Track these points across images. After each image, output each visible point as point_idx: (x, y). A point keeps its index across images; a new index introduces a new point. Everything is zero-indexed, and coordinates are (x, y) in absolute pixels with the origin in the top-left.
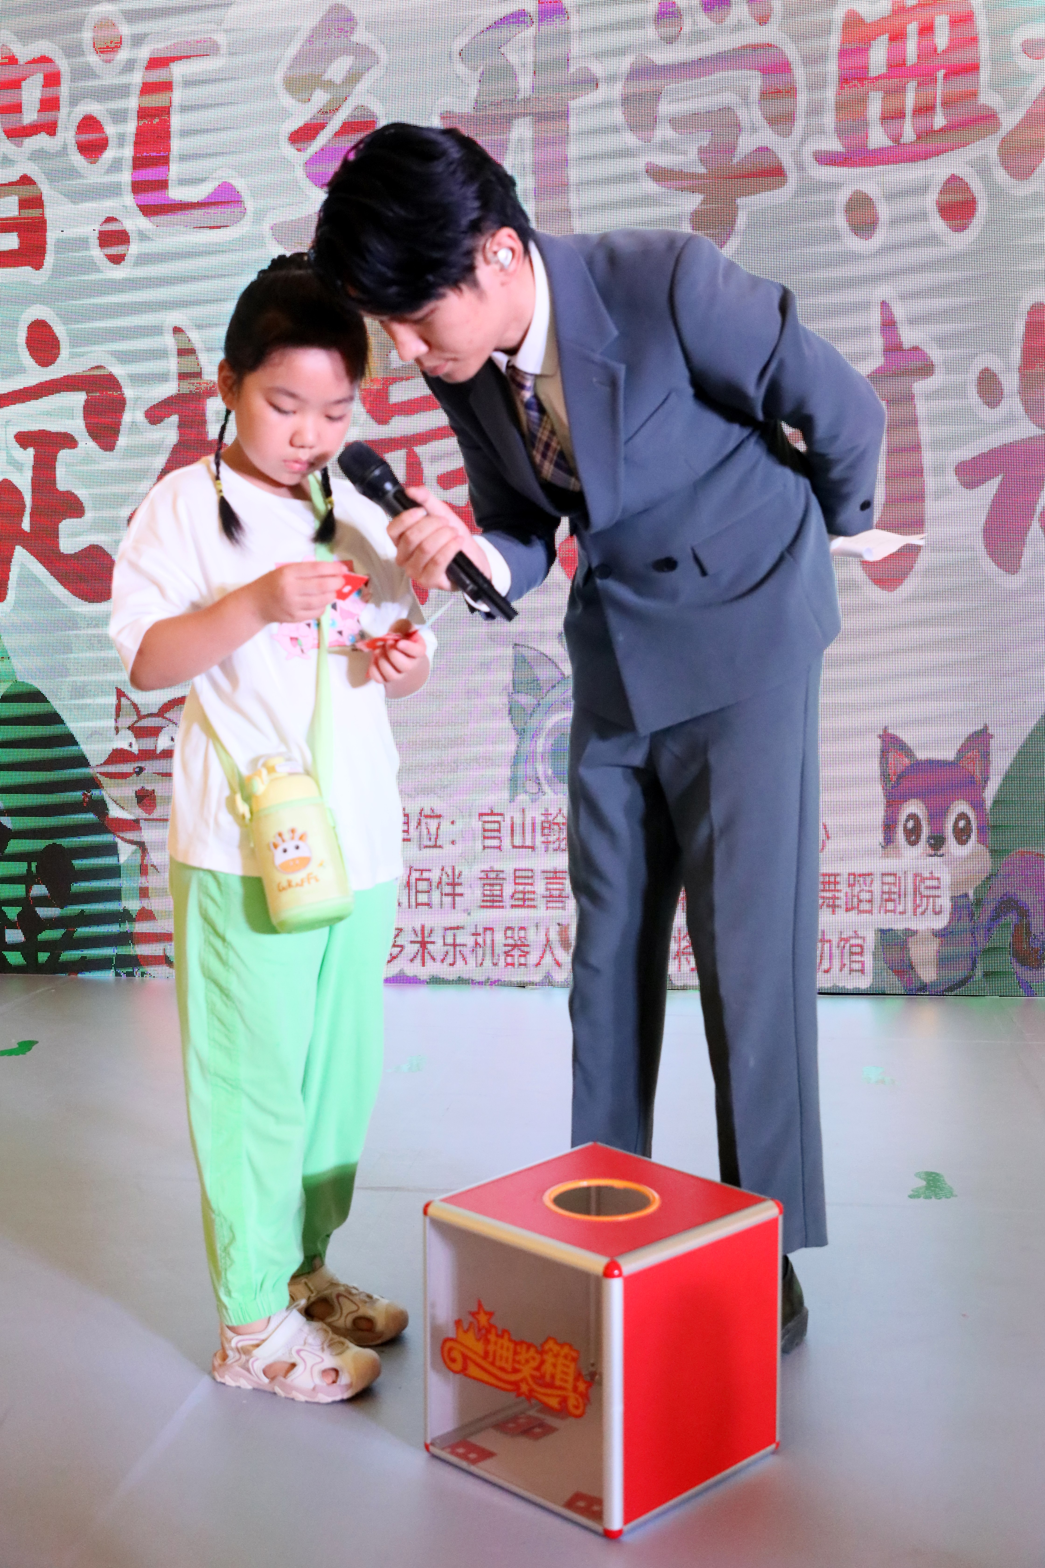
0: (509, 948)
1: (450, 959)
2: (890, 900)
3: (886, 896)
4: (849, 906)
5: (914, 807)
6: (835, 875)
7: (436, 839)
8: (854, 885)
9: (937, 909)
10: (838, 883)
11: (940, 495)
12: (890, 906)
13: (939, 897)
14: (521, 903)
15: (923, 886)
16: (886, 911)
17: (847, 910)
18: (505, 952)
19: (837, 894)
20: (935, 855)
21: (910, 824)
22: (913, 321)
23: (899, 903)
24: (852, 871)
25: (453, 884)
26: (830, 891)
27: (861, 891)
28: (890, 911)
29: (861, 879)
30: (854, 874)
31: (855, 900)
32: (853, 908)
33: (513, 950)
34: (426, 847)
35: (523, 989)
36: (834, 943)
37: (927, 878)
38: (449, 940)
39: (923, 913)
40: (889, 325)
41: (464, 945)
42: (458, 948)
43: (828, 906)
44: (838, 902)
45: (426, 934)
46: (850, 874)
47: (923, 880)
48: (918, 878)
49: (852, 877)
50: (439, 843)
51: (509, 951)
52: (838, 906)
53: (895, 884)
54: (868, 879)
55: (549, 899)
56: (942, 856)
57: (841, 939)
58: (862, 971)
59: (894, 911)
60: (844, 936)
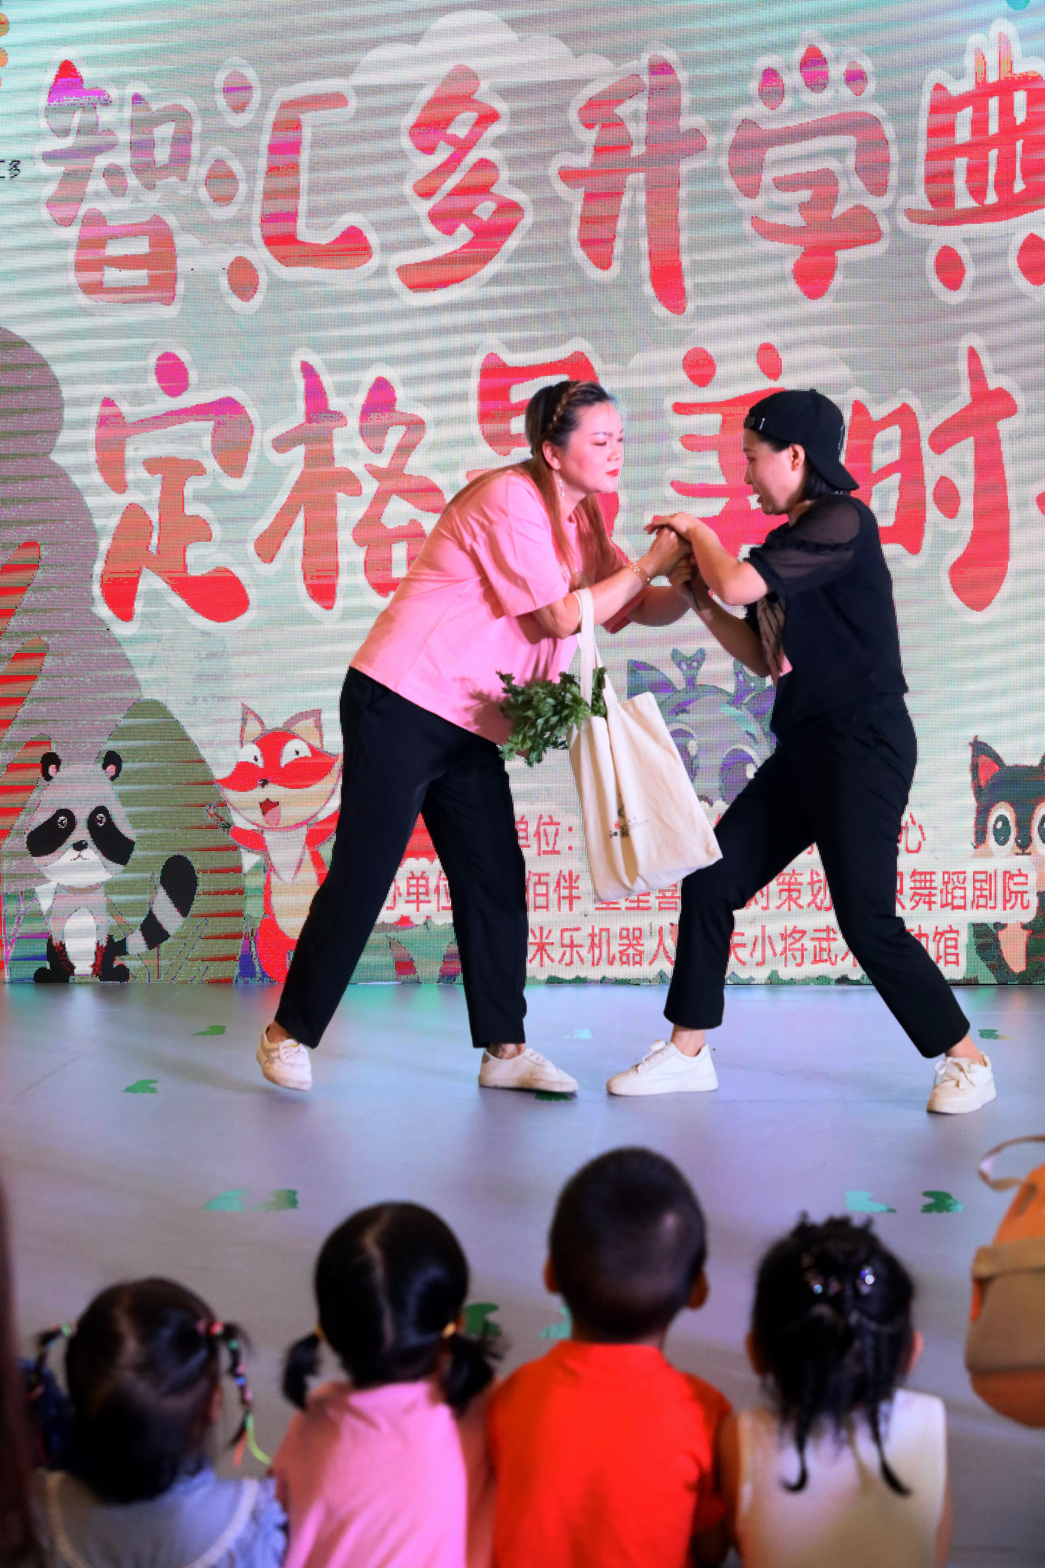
0: (625, 947)
1: (567, 958)
2: (982, 896)
3: (978, 893)
4: (944, 902)
5: (1003, 810)
6: (931, 873)
7: (555, 844)
8: (948, 882)
9: (1025, 904)
10: (934, 881)
11: (1024, 524)
12: (982, 901)
13: (1026, 892)
14: (635, 905)
15: (1011, 882)
16: (978, 907)
17: (943, 906)
18: (620, 952)
19: (933, 892)
20: (1023, 854)
21: (1000, 825)
22: (998, 370)
23: (990, 899)
24: (947, 870)
25: (571, 887)
26: (925, 888)
27: (954, 888)
28: (982, 906)
29: (955, 877)
30: (948, 873)
31: (950, 896)
32: (947, 905)
33: (628, 949)
34: (545, 852)
35: (637, 987)
36: (931, 937)
37: (1016, 875)
38: (567, 941)
39: (1012, 908)
40: (977, 375)
41: (581, 946)
42: (575, 949)
43: (925, 902)
44: (933, 899)
45: (545, 935)
46: (944, 873)
47: (1012, 877)
48: (1008, 875)
49: (946, 876)
50: (556, 849)
51: (625, 950)
52: (934, 903)
53: (986, 881)
54: (961, 877)
55: (662, 900)
56: (1029, 854)
57: (937, 933)
58: (957, 963)
59: (985, 906)
60: (940, 930)
